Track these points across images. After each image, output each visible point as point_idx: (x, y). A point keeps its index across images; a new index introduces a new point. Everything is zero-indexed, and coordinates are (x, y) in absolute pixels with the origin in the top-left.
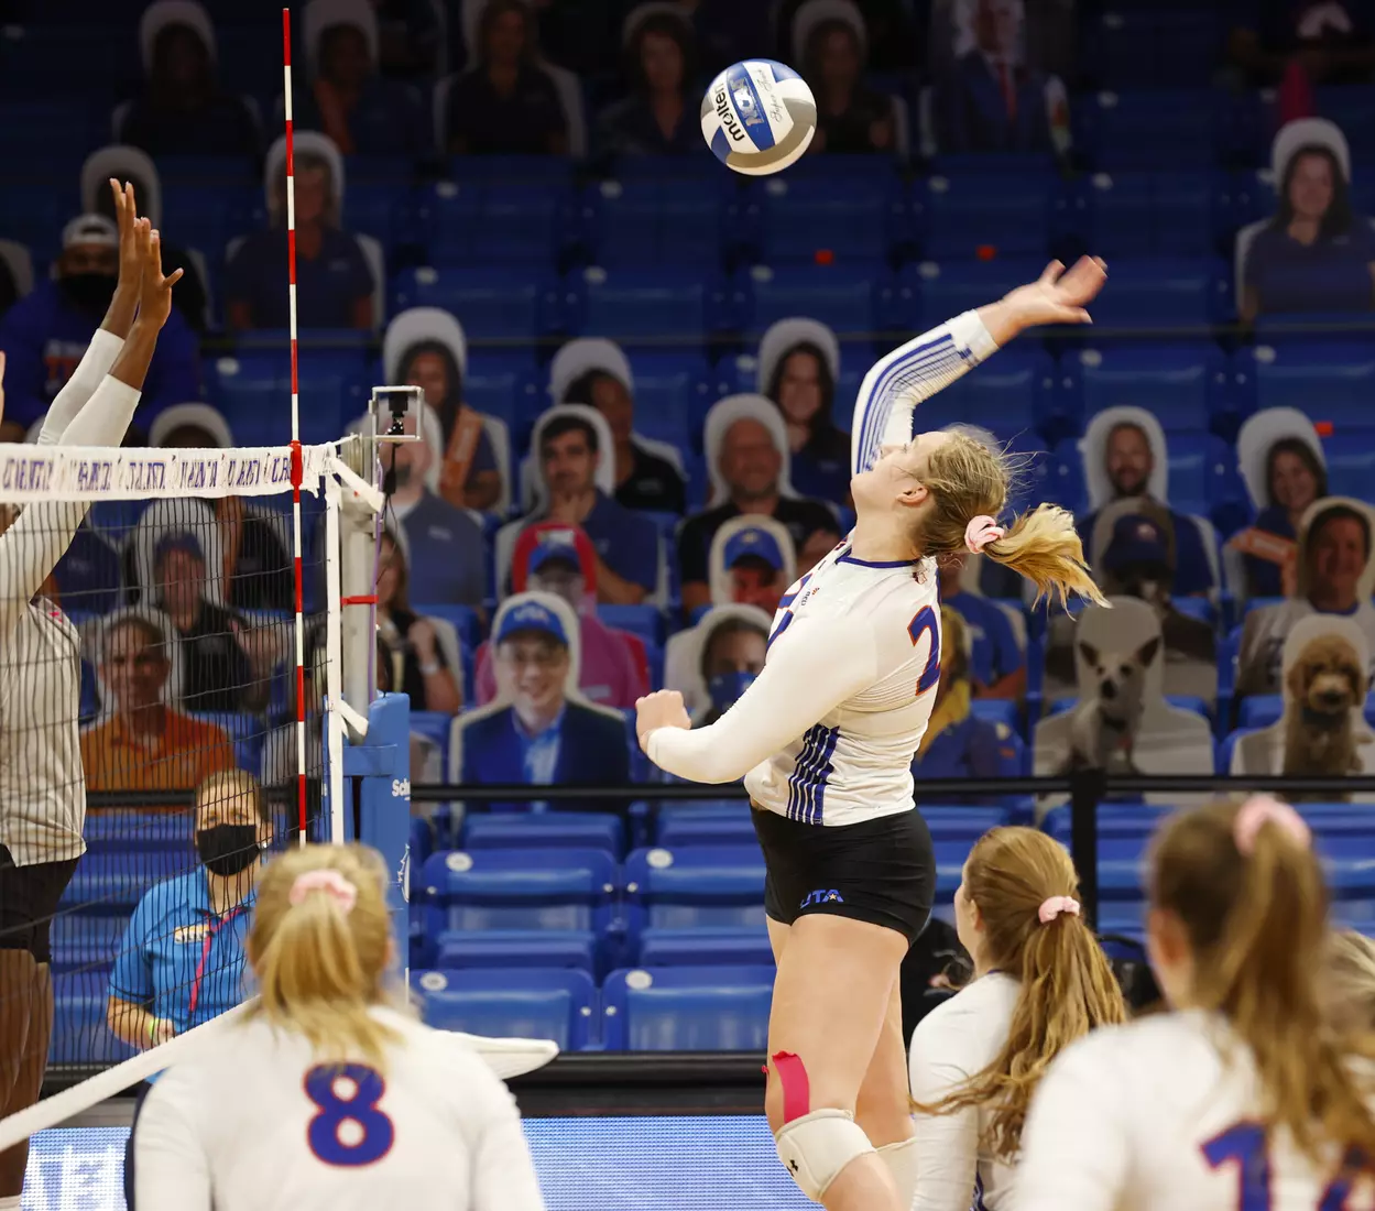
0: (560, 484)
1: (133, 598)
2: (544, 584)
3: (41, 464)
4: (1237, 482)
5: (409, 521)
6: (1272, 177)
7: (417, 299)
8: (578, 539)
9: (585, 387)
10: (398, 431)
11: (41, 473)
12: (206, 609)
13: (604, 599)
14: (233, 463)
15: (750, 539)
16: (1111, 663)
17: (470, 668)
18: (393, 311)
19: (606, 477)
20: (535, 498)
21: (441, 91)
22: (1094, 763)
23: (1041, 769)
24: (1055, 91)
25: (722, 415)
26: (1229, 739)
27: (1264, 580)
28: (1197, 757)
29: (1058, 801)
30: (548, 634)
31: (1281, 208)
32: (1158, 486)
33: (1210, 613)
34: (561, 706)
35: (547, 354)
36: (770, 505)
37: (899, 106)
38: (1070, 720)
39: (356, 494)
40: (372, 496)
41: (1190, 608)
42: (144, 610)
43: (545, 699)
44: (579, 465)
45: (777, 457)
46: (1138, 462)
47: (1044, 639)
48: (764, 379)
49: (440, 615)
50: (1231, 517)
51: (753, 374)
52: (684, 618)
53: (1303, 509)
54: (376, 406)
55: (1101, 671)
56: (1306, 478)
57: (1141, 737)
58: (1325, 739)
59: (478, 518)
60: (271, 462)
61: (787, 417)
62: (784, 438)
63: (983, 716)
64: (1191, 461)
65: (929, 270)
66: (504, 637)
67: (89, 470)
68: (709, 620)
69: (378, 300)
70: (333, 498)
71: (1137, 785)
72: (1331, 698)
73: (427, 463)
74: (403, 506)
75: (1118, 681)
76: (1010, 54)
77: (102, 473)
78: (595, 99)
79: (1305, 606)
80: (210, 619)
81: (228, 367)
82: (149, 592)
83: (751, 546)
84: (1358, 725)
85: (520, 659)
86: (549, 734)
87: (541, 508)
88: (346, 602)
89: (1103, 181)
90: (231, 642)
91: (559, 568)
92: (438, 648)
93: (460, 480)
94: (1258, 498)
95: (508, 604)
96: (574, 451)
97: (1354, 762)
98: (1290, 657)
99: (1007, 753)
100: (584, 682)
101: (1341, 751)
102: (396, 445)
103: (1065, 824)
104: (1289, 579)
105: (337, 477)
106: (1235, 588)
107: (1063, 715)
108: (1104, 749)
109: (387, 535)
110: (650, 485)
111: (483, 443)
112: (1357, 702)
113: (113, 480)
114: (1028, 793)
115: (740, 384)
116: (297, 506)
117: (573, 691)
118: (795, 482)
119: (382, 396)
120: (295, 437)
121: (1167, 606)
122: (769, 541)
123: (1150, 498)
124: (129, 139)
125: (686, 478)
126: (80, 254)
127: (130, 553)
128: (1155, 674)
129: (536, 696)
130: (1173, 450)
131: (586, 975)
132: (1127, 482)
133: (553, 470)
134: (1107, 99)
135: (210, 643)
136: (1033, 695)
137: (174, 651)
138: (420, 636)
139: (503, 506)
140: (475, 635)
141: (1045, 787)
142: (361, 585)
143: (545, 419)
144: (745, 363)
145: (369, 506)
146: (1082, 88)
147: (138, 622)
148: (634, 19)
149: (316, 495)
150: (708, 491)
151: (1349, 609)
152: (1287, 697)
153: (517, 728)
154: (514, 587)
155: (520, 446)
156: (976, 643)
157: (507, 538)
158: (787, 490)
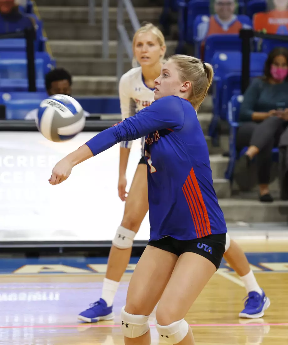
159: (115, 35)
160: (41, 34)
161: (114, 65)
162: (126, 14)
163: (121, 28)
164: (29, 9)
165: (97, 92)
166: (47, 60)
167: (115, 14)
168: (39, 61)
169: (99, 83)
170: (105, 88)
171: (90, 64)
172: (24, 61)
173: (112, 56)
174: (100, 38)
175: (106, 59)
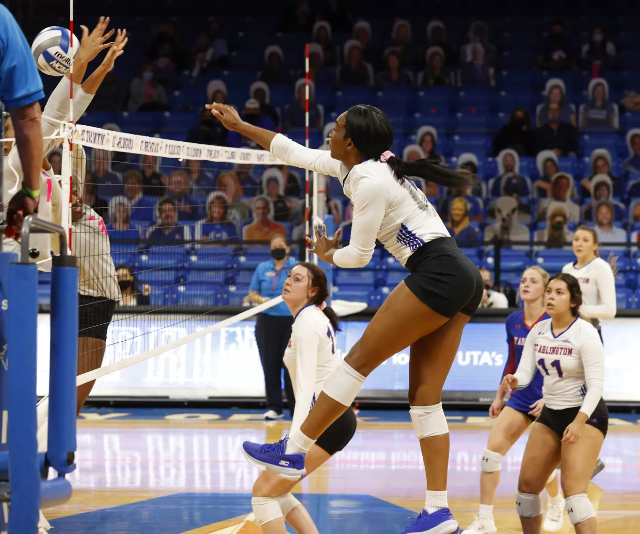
1: (261, 192)
6: (545, 93)
7: (332, 120)
12: (279, 197)
16: (505, 213)
17: (344, 212)
18: (326, 123)
21: (338, 69)
22: (499, 237)
23: (486, 239)
24: (491, 71)
25: (408, 150)
27: (542, 193)
31: (547, 100)
32: (517, 169)
37: (452, 74)
38: (494, 228)
41: (524, 200)
46: (512, 163)
47: (488, 207)
48: (418, 140)
50: (535, 177)
53: (553, 176)
55: (502, 215)
56: (554, 168)
57: (512, 231)
58: (557, 234)
62: (423, 155)
63: (472, 226)
64: (525, 164)
65: (459, 115)
67: (260, 156)
72: (559, 223)
75: (506, 218)
76: (480, 61)
78: (377, 71)
79: (553, 200)
82: (265, 191)
84: (566, 230)
88: (318, 192)
89: (503, 93)
90: (285, 203)
92: (336, 207)
94: (541, 172)
97: (564, 239)
98: (549, 213)
99: (479, 236)
101: (562, 236)
103: (492, 253)
104: (549, 193)
106: (535, 195)
107: (492, 226)
108: (502, 234)
112: (566, 223)
114: (483, 245)
115: (412, 142)
121: (518, 199)
123: (515, 173)
124: (262, 79)
126: (250, 109)
127: (261, 182)
128: (515, 216)
130: (521, 161)
131: (372, 289)
132: (509, 168)
134: (504, 73)
135: (280, 205)
137: (272, 206)
138: (332, 203)
141: (487, 244)
142: (322, 188)
144: (413, 137)
146: (498, 70)
147: (263, 199)
148: (387, 51)
151: (564, 200)
152: (548, 223)
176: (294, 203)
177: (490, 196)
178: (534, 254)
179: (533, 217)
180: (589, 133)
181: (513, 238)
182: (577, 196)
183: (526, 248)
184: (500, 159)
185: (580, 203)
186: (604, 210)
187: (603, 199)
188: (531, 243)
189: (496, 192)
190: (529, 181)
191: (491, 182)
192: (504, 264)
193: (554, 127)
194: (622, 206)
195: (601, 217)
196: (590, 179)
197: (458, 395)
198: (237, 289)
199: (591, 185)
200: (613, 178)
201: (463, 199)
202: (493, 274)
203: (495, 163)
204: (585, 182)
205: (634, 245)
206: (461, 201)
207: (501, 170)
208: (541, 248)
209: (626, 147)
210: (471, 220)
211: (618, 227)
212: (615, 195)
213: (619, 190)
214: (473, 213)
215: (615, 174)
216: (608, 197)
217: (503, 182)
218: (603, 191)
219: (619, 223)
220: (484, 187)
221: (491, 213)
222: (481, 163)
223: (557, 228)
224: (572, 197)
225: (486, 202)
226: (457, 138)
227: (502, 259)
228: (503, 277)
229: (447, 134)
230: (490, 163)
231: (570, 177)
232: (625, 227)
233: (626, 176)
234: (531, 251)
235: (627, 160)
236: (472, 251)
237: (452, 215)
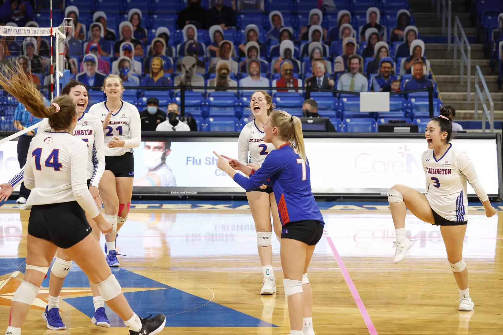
0: (95, 36)
1: (23, 53)
2: (91, 53)
3: (10, 29)
4: (209, 37)
5: (69, 42)
7: (71, 4)
8: (97, 45)
9: (98, 20)
10: (68, 25)
11: (10, 31)
12: (35, 55)
13: (102, 55)
14: (41, 30)
15: (127, 46)
16: (188, 67)
17: (79, 66)
18: (66, 6)
19: (102, 35)
20: (90, 38)
22: (184, 84)
23: (176, 85)
25: (122, 25)
26: (207, 80)
27: (213, 54)
28: (202, 83)
29: (178, 90)
30: (92, 61)
32: (196, 38)
33: (204, 60)
34: (95, 73)
35: (92, 14)
36: (130, 40)
38: (180, 77)
39: (61, 36)
40: (64, 36)
41: (201, 59)
42: (24, 55)
43: (91, 72)
44: (98, 33)
45: (131, 32)
46: (192, 34)
47: (176, 63)
48: (129, 18)
49: (75, 57)
50: (208, 43)
51: (127, 18)
52: (115, 59)
53: (220, 42)
54: (65, 21)
55: (186, 69)
56: (221, 37)
57: (192, 80)
58: (223, 81)
59: (80, 41)
60: (47, 31)
61: (133, 25)
62: (132, 29)
63: (166, 76)
64: (201, 34)
66: (85, 62)
68: (120, 59)
69: (64, 4)
70: (57, 37)
71: (192, 88)
72: (224, 74)
73: (72, 32)
74: (69, 39)
75: (189, 71)
77: (20, 31)
79: (220, 58)
80: (35, 57)
81: (39, 15)
82: (25, 53)
83: (127, 47)
84: (229, 78)
85: (88, 65)
86: (92, 78)
87: (91, 40)
88: (60, 54)
90: (39, 61)
91: (94, 50)
92: (74, 63)
93: (78, 35)
94: (212, 40)
95: (85, 56)
96: (97, 30)
97: (228, 85)
98: (218, 67)
99: (170, 83)
100: (98, 69)
101: (226, 83)
102: (68, 28)
103: (179, 94)
104: (217, 54)
105: (58, 33)
106: (208, 55)
107: (179, 76)
108: (186, 82)
109: (66, 45)
110: (110, 36)
111: (81, 29)
112: (229, 74)
113: (21, 33)
114: (173, 89)
115: (125, 20)
116: (51, 38)
117: (97, 71)
118: (134, 36)
119: (66, 20)
120: (51, 26)
121: (197, 59)
122: (130, 46)
123: (194, 40)
125: (116, 35)
127: (22, 46)
128: (195, 69)
129: (90, 71)
130: (198, 32)
132: (190, 37)
133: (93, 33)
135: (36, 62)
136: (174, 73)
137: (29, 63)
138: (71, 61)
139: (85, 39)
140: (80, 61)
141: (176, 88)
142: (62, 52)
143: (92, 25)
144: (126, 16)
145: (63, 38)
147: (24, 58)
149: (55, 36)
150: (119, 37)
151: (227, 59)
152: (217, 74)
153: (87, 77)
154: (87, 53)
155: (88, 29)
156: (165, 64)
157: (85, 45)
158: (133, 37)
159: (473, 90)
160: (436, 89)
161: (473, 104)
162: (480, 79)
163: (477, 86)
164: (430, 77)
165: (464, 118)
166: (439, 102)
167: (474, 79)
168: (435, 103)
169: (466, 114)
170: (468, 116)
171: (461, 104)
172: (428, 103)
173: (472, 100)
174: (466, 91)
175: (469, 102)
176: (44, 60)
177: (178, 56)
178: (207, 95)
179: (207, 70)
180: (243, 14)
181: (193, 84)
182: (236, 56)
183: (203, 91)
184: (184, 31)
185: (238, 60)
186: (254, 65)
187: (254, 57)
188: (206, 87)
189: (182, 53)
190: (204, 45)
191: (179, 46)
192: (187, 102)
193: (219, 9)
194: (266, 62)
195: (252, 70)
196: (245, 44)
197: (157, 190)
198: (6, 119)
199: (245, 49)
200: (260, 44)
201: (160, 58)
202: (180, 108)
203: (181, 33)
204: (241, 46)
205: (274, 88)
206: (158, 59)
207: (185, 38)
208: (213, 91)
209: (269, 23)
210: (164, 72)
211: (263, 77)
212: (261, 56)
213: (264, 52)
214: (166, 67)
215: (262, 42)
216: (257, 57)
217: (187, 46)
218: (254, 52)
219: (264, 74)
220: (174, 49)
221: (179, 67)
222: (172, 33)
223: (223, 77)
224: (233, 56)
225: (175, 60)
226: (155, 16)
227: (186, 98)
228: (187, 110)
229: (149, 14)
230: (178, 33)
231: (232, 43)
232: (268, 77)
233: (269, 43)
234: (206, 93)
235: (269, 32)
236: (166, 93)
237: (152, 69)
